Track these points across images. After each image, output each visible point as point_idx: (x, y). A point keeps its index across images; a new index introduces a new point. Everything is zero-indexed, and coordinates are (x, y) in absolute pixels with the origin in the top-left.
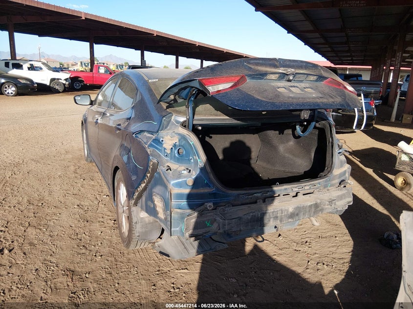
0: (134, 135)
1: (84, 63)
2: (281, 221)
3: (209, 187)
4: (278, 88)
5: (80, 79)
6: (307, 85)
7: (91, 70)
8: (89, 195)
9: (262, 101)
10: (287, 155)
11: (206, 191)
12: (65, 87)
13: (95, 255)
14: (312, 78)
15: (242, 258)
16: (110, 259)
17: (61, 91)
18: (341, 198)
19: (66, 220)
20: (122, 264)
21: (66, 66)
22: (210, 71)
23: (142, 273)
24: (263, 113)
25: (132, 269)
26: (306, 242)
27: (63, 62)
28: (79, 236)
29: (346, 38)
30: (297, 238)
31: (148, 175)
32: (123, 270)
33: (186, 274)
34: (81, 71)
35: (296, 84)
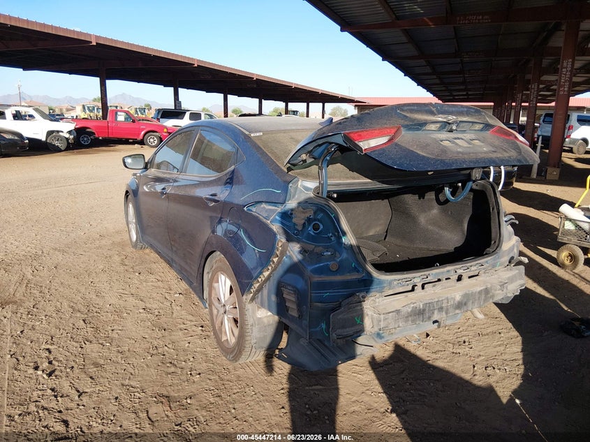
0: (245, 209)
1: (88, 107)
2: (447, 313)
3: (358, 271)
4: (442, 141)
5: (88, 130)
6: (473, 136)
7: (104, 117)
8: (155, 295)
9: (428, 158)
10: (430, 227)
11: (354, 277)
12: (68, 143)
13: (191, 374)
14: (478, 127)
15: (388, 367)
16: (212, 378)
17: (63, 148)
18: (512, 280)
19: (134, 329)
20: (231, 384)
21: (57, 112)
22: (356, 122)
23: (262, 393)
24: (430, 173)
25: (247, 389)
26: (464, 342)
27: (53, 106)
28: (160, 350)
29: (460, 65)
30: (450, 338)
31: (276, 260)
32: (235, 391)
33: (320, 390)
34: (83, 119)
35: (460, 135)
